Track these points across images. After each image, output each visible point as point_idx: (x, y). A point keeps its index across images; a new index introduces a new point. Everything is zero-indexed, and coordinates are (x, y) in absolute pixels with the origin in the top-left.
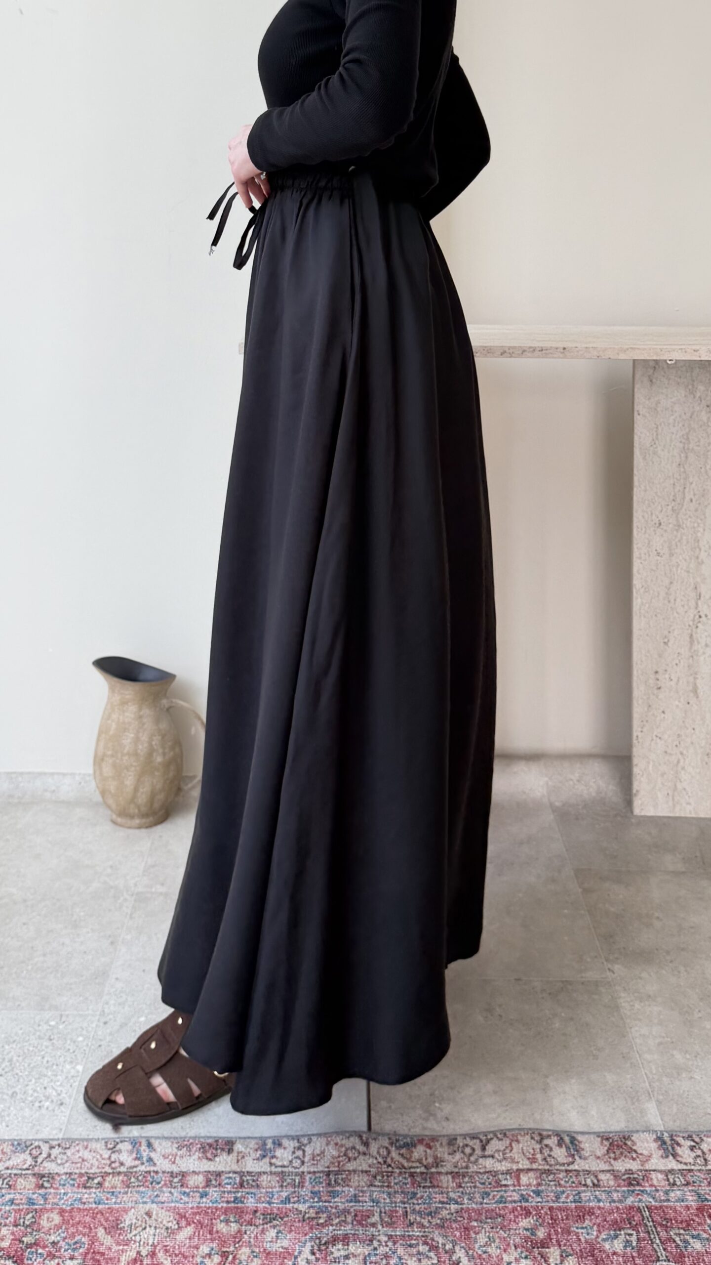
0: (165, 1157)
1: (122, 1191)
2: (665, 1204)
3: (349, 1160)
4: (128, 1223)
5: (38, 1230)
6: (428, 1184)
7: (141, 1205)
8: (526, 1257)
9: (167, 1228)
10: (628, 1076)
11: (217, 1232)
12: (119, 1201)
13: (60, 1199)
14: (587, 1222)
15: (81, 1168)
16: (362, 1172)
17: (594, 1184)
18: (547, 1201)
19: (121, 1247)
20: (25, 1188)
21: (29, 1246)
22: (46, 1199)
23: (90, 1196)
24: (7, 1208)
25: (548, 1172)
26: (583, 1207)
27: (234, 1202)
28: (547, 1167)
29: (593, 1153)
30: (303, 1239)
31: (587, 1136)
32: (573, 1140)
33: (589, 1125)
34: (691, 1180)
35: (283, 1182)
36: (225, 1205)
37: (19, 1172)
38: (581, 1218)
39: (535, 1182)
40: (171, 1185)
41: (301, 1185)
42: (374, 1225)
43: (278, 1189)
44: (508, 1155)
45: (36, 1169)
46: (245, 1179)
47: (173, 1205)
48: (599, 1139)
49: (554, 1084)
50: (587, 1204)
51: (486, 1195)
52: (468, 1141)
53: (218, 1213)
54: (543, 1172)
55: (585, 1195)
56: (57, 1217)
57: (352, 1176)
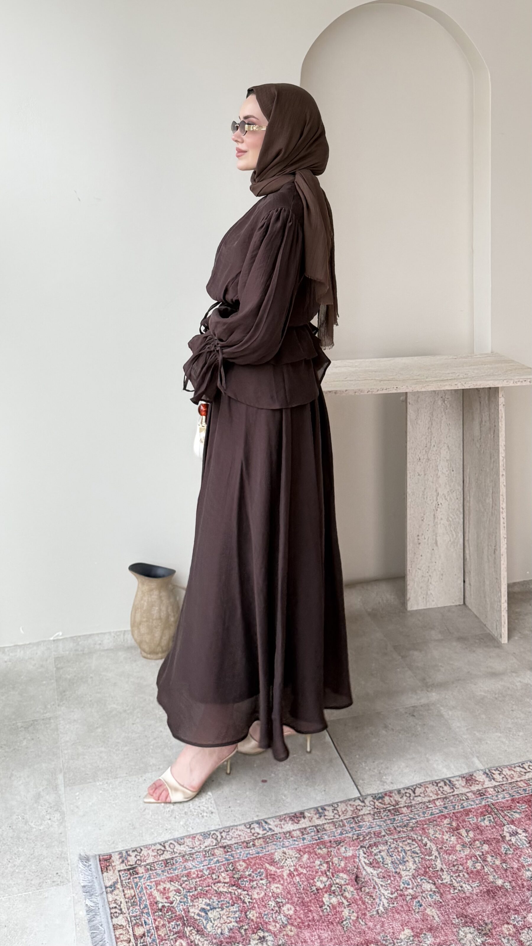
0: (277, 826)
1: (266, 846)
2: (498, 801)
4: (277, 859)
5: (239, 871)
6: (398, 814)
7: (278, 850)
8: (453, 836)
9: (296, 857)
10: (460, 748)
11: (319, 854)
12: (267, 850)
13: (240, 855)
14: (471, 816)
15: (240, 839)
16: (368, 814)
17: (467, 799)
18: (450, 810)
19: (281, 870)
20: (220, 854)
21: (239, 879)
22: (233, 857)
23: (253, 851)
24: (218, 865)
25: (446, 798)
26: (466, 810)
27: (319, 839)
28: (444, 796)
29: (460, 785)
30: (357, 848)
31: (455, 778)
32: (450, 781)
33: (453, 774)
34: (504, 788)
35: (335, 826)
36: (315, 842)
37: (213, 847)
38: (467, 815)
39: (442, 804)
40: (286, 838)
41: (344, 825)
42: (384, 836)
43: (334, 830)
44: (426, 794)
45: (220, 844)
46: (318, 828)
47: (293, 846)
48: (460, 778)
49: (430, 758)
50: (467, 808)
51: (424, 813)
52: (406, 791)
53: (314, 846)
54: (444, 798)
55: (465, 804)
56: (243, 863)
57: (364, 817)
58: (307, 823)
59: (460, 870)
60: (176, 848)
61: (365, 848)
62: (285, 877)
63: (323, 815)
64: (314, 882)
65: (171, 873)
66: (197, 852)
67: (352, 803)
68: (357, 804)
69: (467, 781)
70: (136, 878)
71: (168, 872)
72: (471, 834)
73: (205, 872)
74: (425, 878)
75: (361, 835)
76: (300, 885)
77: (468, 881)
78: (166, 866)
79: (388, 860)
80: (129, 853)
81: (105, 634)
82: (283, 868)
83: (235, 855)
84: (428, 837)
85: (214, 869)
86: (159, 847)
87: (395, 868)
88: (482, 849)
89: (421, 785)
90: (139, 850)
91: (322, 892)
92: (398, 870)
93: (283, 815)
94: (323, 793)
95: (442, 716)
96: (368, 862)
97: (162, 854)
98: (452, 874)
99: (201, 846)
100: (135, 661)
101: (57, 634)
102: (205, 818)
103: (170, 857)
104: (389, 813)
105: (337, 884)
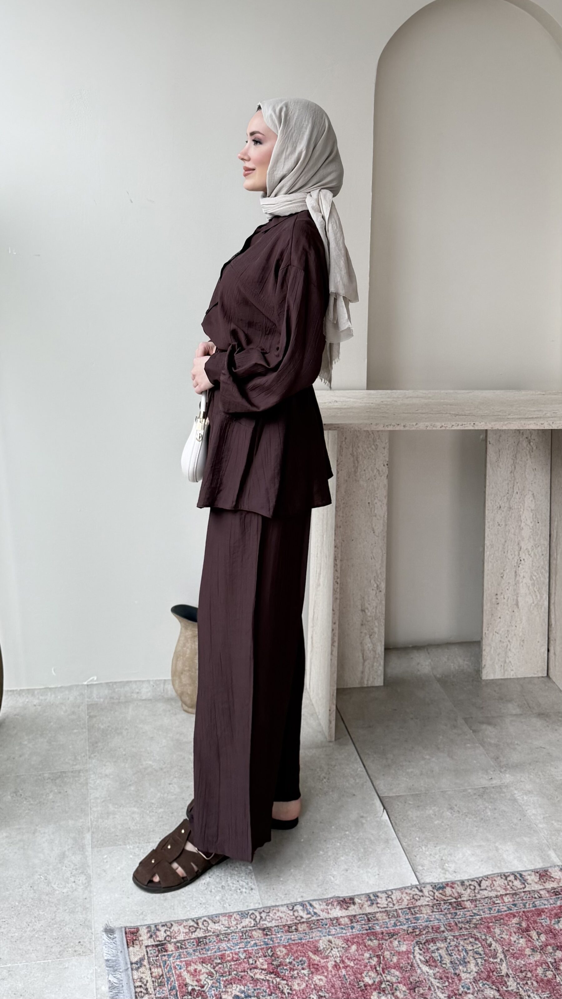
0: (323, 911)
1: (310, 931)
3: (417, 900)
4: (322, 948)
5: (278, 958)
6: (460, 908)
7: (323, 938)
8: (522, 938)
9: (343, 948)
10: (535, 838)
11: (369, 946)
12: (311, 936)
13: (281, 940)
14: (543, 917)
15: (282, 922)
16: (426, 905)
17: (539, 897)
18: (520, 908)
19: (325, 960)
20: (258, 937)
21: (278, 966)
22: (273, 941)
23: (295, 936)
24: (256, 948)
25: (515, 894)
26: (538, 909)
27: (369, 929)
28: (514, 892)
29: (533, 880)
30: (412, 943)
31: (528, 872)
32: (521, 875)
33: (525, 866)
35: (389, 915)
36: (366, 932)
37: (251, 929)
38: (539, 915)
39: (511, 900)
40: (333, 924)
41: (398, 916)
42: (443, 932)
43: (387, 920)
44: (493, 888)
45: (258, 925)
46: (369, 916)
47: (340, 935)
48: (533, 873)
49: (500, 847)
50: (540, 907)
51: (490, 909)
52: (470, 882)
53: (364, 936)
54: (513, 894)
55: (537, 903)
56: (284, 949)
57: (422, 908)
58: (357, 910)
59: (528, 978)
60: (210, 926)
61: (421, 944)
62: (330, 969)
63: (375, 902)
64: (362, 977)
65: (203, 953)
66: (233, 932)
67: (408, 891)
68: (414, 893)
69: (541, 876)
70: (164, 955)
71: (200, 952)
72: (543, 938)
73: (240, 955)
74: (488, 983)
75: (417, 928)
76: (346, 980)
77: (537, 991)
78: (198, 945)
79: (447, 960)
80: (157, 927)
81: (143, 681)
82: (327, 958)
83: (275, 939)
84: (493, 937)
85: (251, 953)
86: (192, 923)
87: (455, 969)
88: (555, 955)
89: (488, 878)
90: (168, 924)
91: (371, 989)
92: (457, 972)
93: (330, 898)
94: (377, 877)
95: (515, 800)
96: (423, 959)
97: (195, 931)
98: (519, 981)
99: (238, 926)
100: (176, 714)
101: (91, 678)
102: (245, 894)
103: (203, 935)
104: (450, 907)
105: (387, 981)
